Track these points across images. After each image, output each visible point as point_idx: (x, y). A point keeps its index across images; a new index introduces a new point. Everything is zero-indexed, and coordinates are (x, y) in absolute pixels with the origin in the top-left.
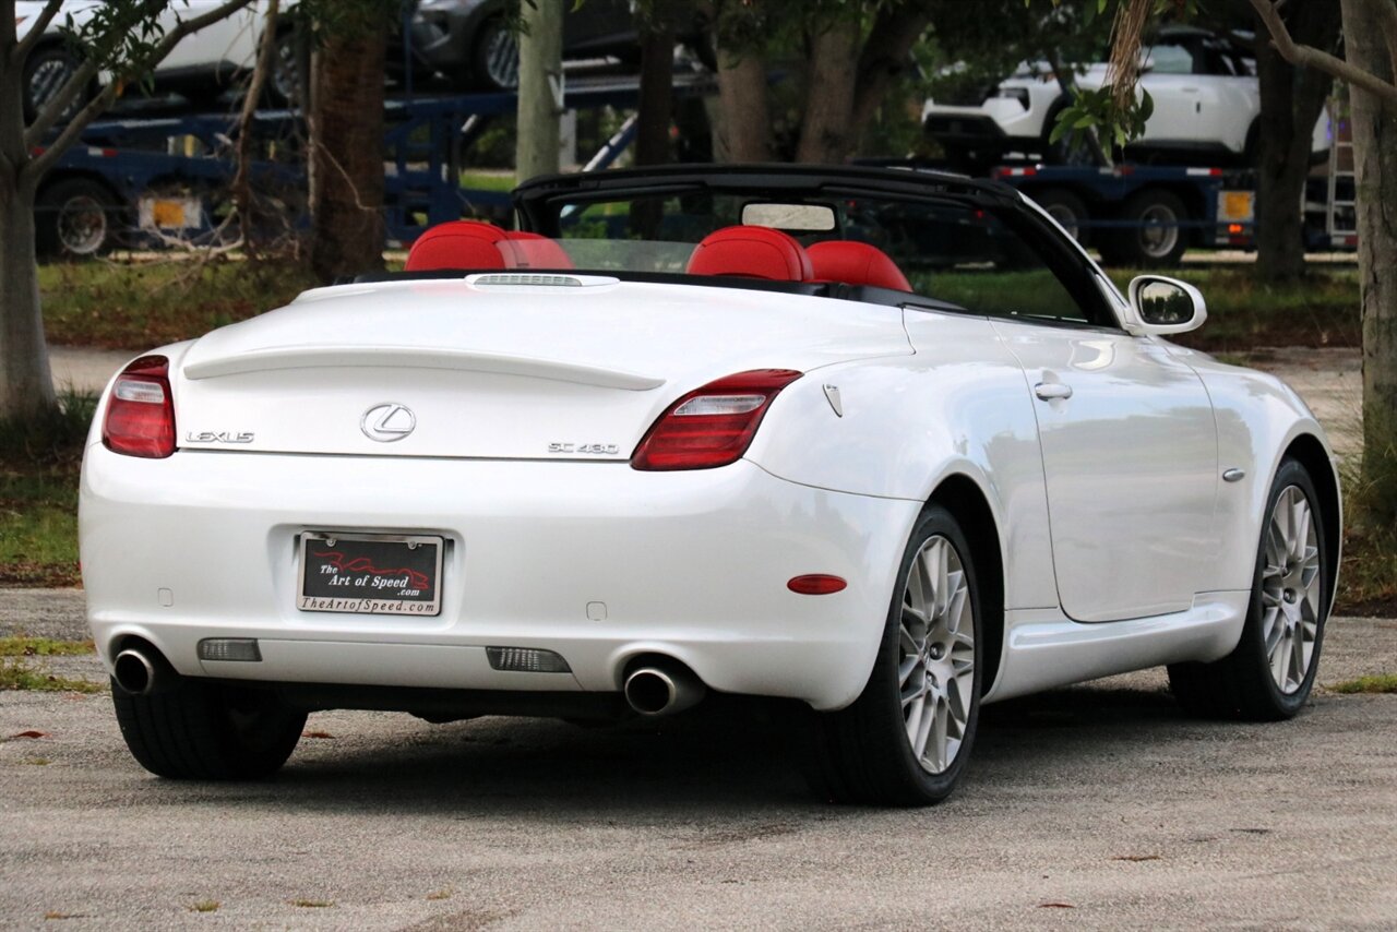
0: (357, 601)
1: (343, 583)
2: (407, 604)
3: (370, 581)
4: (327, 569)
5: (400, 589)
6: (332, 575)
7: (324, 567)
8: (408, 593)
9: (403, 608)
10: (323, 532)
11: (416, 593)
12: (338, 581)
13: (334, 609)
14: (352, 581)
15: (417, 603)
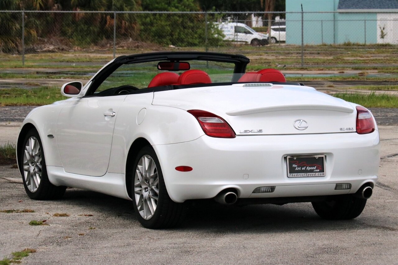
0: (304, 174)
1: (299, 169)
2: (317, 174)
3: (306, 168)
4: (294, 166)
5: (314, 170)
6: (296, 167)
7: (293, 165)
8: (316, 171)
9: (316, 175)
10: (292, 156)
11: (318, 170)
12: (298, 169)
13: (298, 176)
14: (301, 169)
15: (320, 173)
